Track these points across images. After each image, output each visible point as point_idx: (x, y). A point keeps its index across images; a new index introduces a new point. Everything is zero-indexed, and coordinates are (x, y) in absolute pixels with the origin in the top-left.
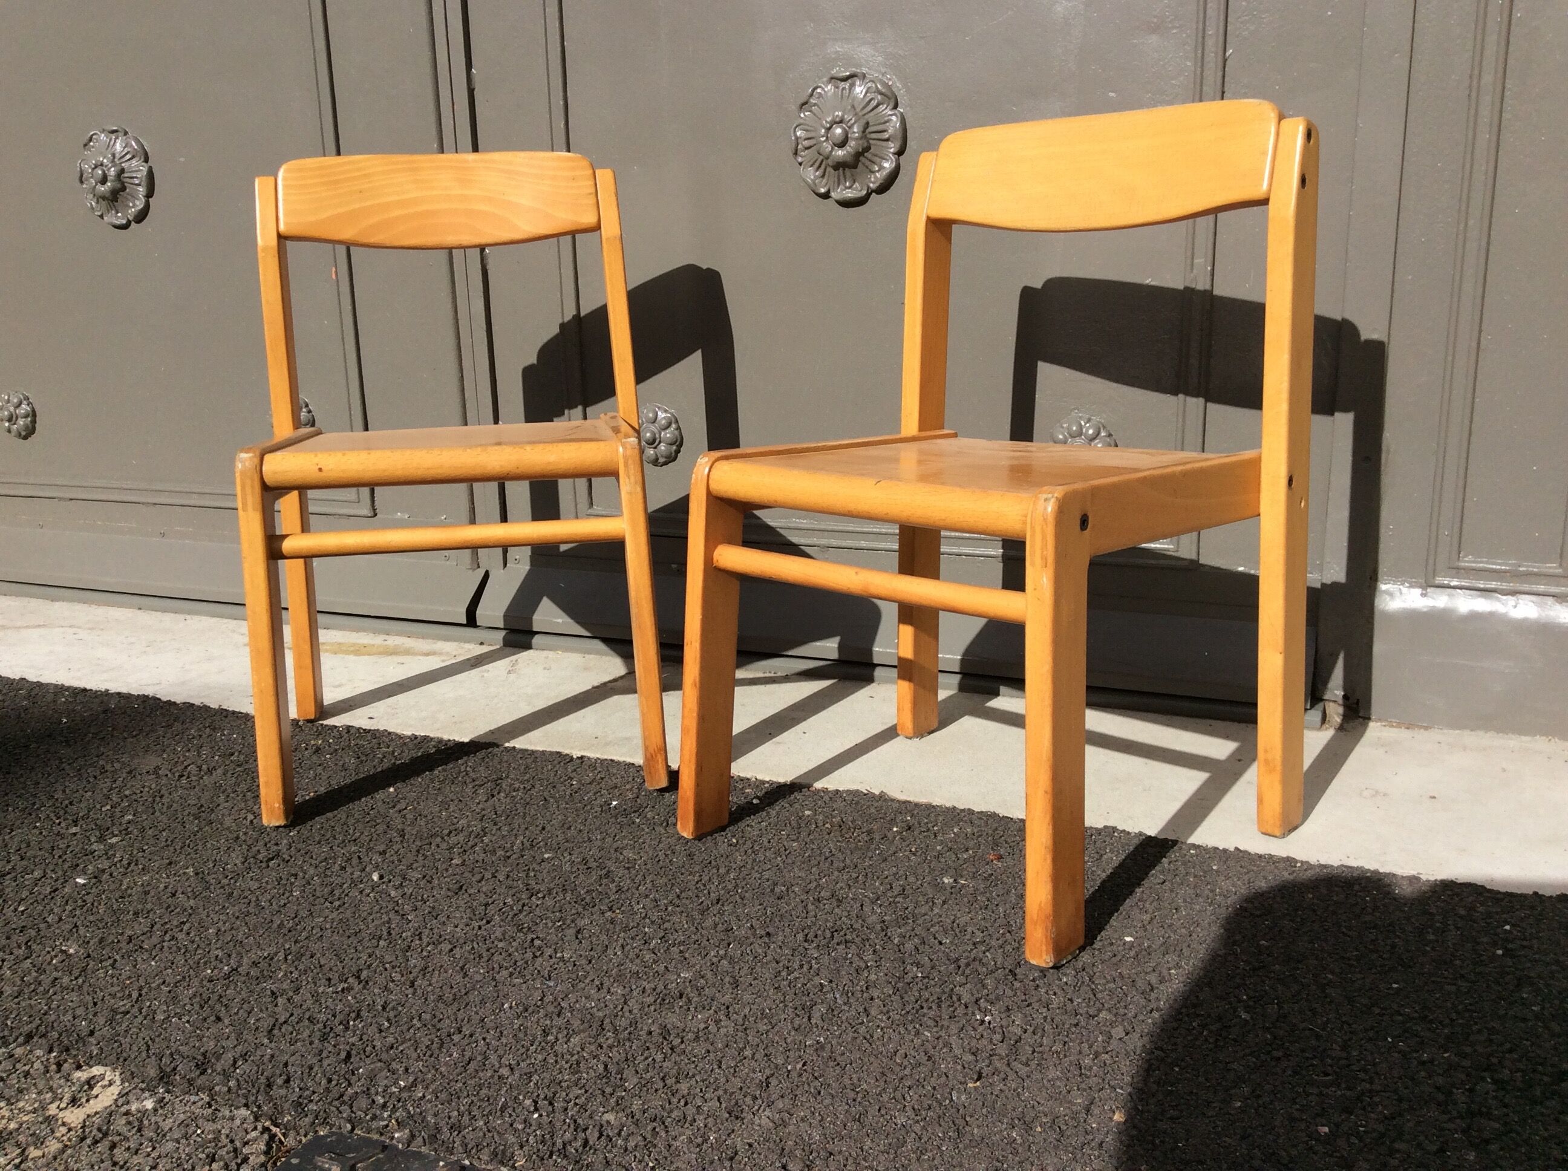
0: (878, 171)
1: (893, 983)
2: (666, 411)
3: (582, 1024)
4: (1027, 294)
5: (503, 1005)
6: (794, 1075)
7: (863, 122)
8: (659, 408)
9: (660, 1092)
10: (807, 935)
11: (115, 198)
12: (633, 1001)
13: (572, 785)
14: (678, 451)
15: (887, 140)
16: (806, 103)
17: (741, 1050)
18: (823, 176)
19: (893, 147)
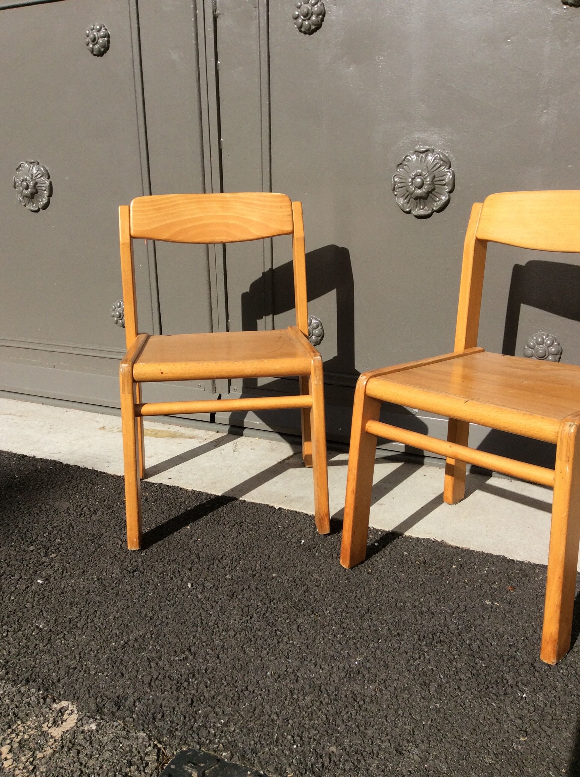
0: (439, 201)
1: (470, 670)
2: (316, 319)
3: (310, 688)
4: (517, 269)
5: (267, 673)
6: (427, 727)
7: (432, 176)
8: (313, 318)
9: (358, 735)
10: (419, 636)
11: (32, 196)
12: (335, 674)
13: (279, 528)
14: (321, 340)
15: (444, 185)
16: (401, 164)
17: (396, 710)
18: (408, 203)
19: (447, 189)
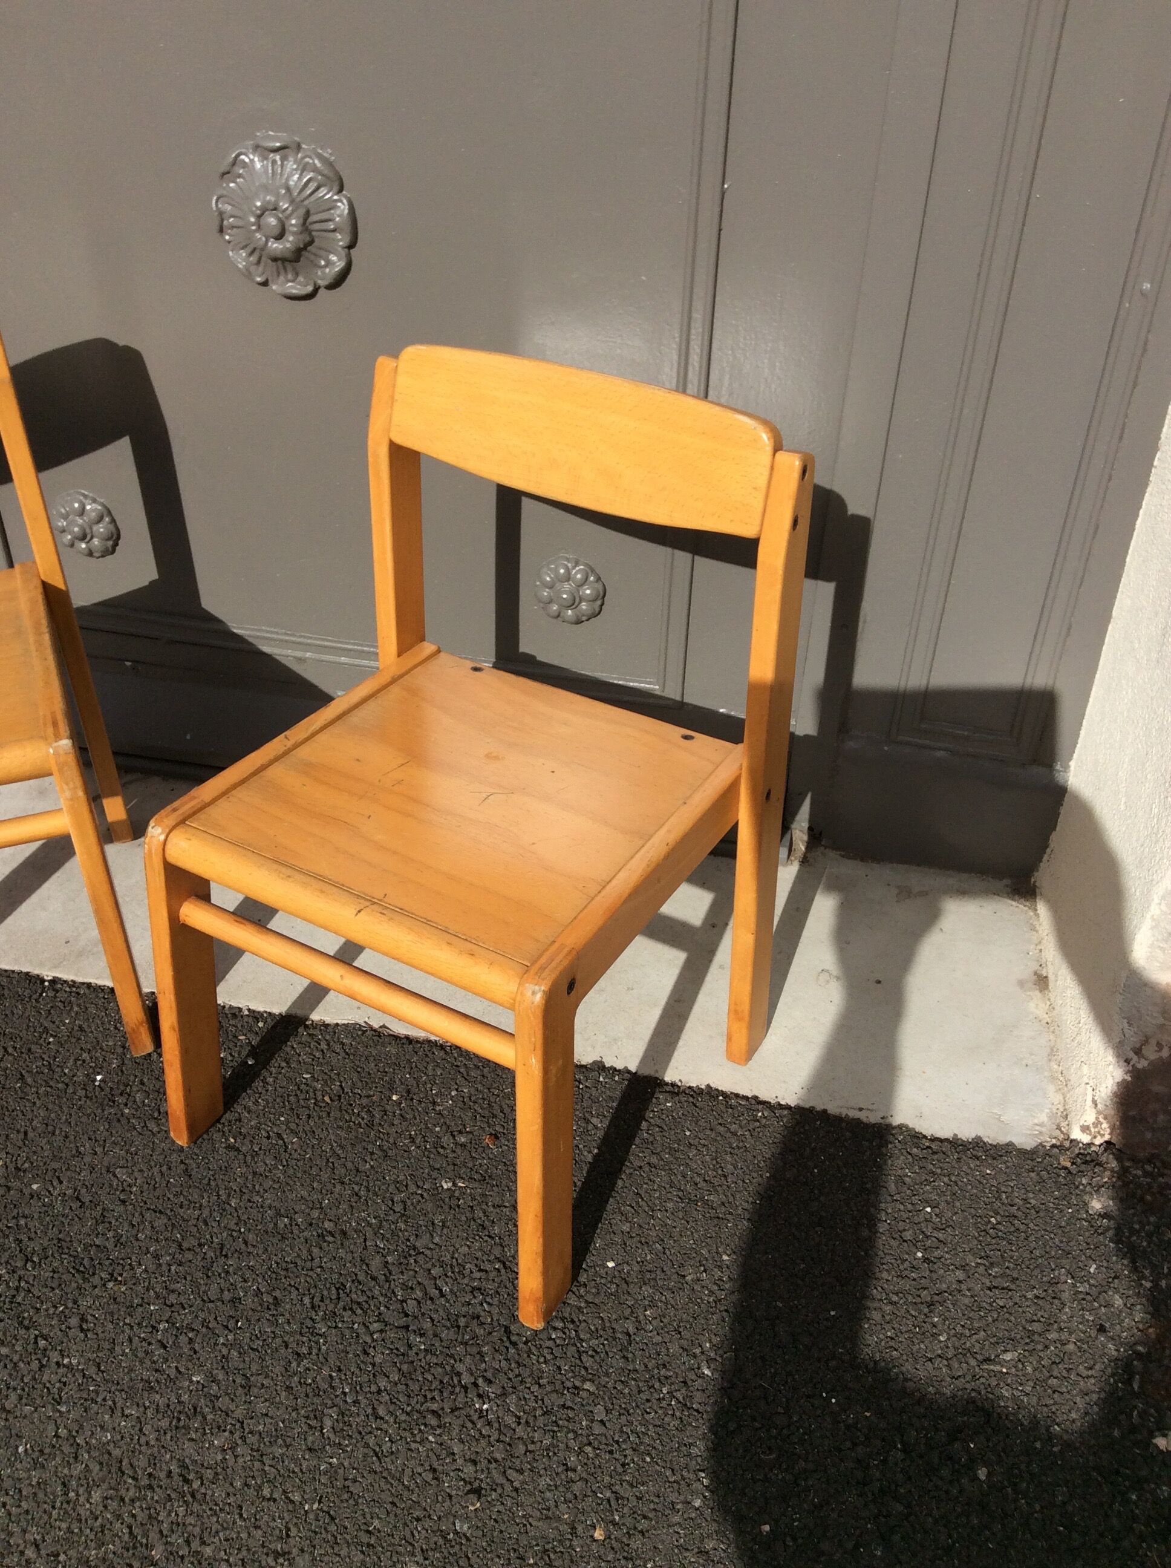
0: (326, 266)
1: (398, 1365)
2: (94, 501)
3: (101, 1470)
5: (17, 1447)
6: (311, 1516)
7: (301, 211)
8: (85, 496)
9: (186, 1560)
10: (313, 1298)
12: (149, 1427)
14: (116, 545)
15: (334, 231)
16: (228, 173)
17: (259, 1488)
18: (259, 262)
19: (341, 239)
